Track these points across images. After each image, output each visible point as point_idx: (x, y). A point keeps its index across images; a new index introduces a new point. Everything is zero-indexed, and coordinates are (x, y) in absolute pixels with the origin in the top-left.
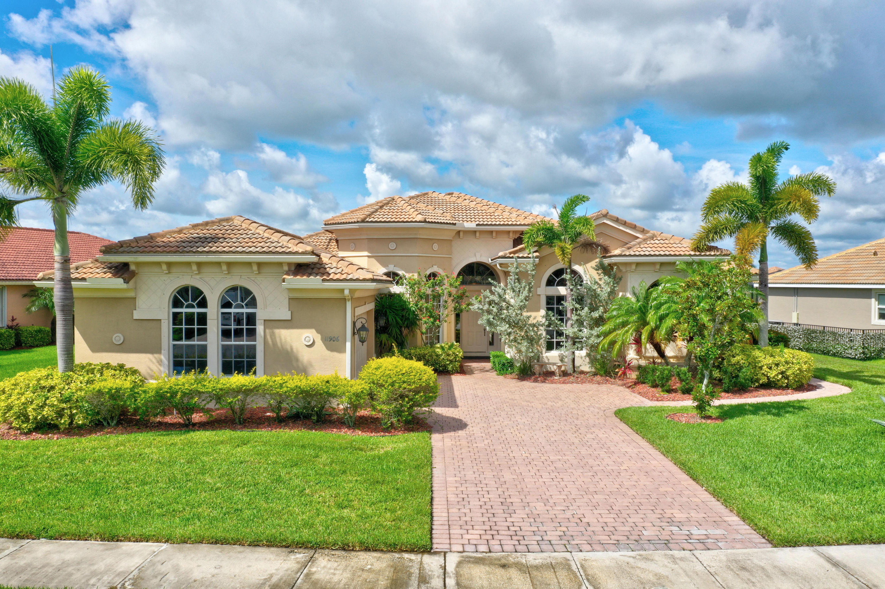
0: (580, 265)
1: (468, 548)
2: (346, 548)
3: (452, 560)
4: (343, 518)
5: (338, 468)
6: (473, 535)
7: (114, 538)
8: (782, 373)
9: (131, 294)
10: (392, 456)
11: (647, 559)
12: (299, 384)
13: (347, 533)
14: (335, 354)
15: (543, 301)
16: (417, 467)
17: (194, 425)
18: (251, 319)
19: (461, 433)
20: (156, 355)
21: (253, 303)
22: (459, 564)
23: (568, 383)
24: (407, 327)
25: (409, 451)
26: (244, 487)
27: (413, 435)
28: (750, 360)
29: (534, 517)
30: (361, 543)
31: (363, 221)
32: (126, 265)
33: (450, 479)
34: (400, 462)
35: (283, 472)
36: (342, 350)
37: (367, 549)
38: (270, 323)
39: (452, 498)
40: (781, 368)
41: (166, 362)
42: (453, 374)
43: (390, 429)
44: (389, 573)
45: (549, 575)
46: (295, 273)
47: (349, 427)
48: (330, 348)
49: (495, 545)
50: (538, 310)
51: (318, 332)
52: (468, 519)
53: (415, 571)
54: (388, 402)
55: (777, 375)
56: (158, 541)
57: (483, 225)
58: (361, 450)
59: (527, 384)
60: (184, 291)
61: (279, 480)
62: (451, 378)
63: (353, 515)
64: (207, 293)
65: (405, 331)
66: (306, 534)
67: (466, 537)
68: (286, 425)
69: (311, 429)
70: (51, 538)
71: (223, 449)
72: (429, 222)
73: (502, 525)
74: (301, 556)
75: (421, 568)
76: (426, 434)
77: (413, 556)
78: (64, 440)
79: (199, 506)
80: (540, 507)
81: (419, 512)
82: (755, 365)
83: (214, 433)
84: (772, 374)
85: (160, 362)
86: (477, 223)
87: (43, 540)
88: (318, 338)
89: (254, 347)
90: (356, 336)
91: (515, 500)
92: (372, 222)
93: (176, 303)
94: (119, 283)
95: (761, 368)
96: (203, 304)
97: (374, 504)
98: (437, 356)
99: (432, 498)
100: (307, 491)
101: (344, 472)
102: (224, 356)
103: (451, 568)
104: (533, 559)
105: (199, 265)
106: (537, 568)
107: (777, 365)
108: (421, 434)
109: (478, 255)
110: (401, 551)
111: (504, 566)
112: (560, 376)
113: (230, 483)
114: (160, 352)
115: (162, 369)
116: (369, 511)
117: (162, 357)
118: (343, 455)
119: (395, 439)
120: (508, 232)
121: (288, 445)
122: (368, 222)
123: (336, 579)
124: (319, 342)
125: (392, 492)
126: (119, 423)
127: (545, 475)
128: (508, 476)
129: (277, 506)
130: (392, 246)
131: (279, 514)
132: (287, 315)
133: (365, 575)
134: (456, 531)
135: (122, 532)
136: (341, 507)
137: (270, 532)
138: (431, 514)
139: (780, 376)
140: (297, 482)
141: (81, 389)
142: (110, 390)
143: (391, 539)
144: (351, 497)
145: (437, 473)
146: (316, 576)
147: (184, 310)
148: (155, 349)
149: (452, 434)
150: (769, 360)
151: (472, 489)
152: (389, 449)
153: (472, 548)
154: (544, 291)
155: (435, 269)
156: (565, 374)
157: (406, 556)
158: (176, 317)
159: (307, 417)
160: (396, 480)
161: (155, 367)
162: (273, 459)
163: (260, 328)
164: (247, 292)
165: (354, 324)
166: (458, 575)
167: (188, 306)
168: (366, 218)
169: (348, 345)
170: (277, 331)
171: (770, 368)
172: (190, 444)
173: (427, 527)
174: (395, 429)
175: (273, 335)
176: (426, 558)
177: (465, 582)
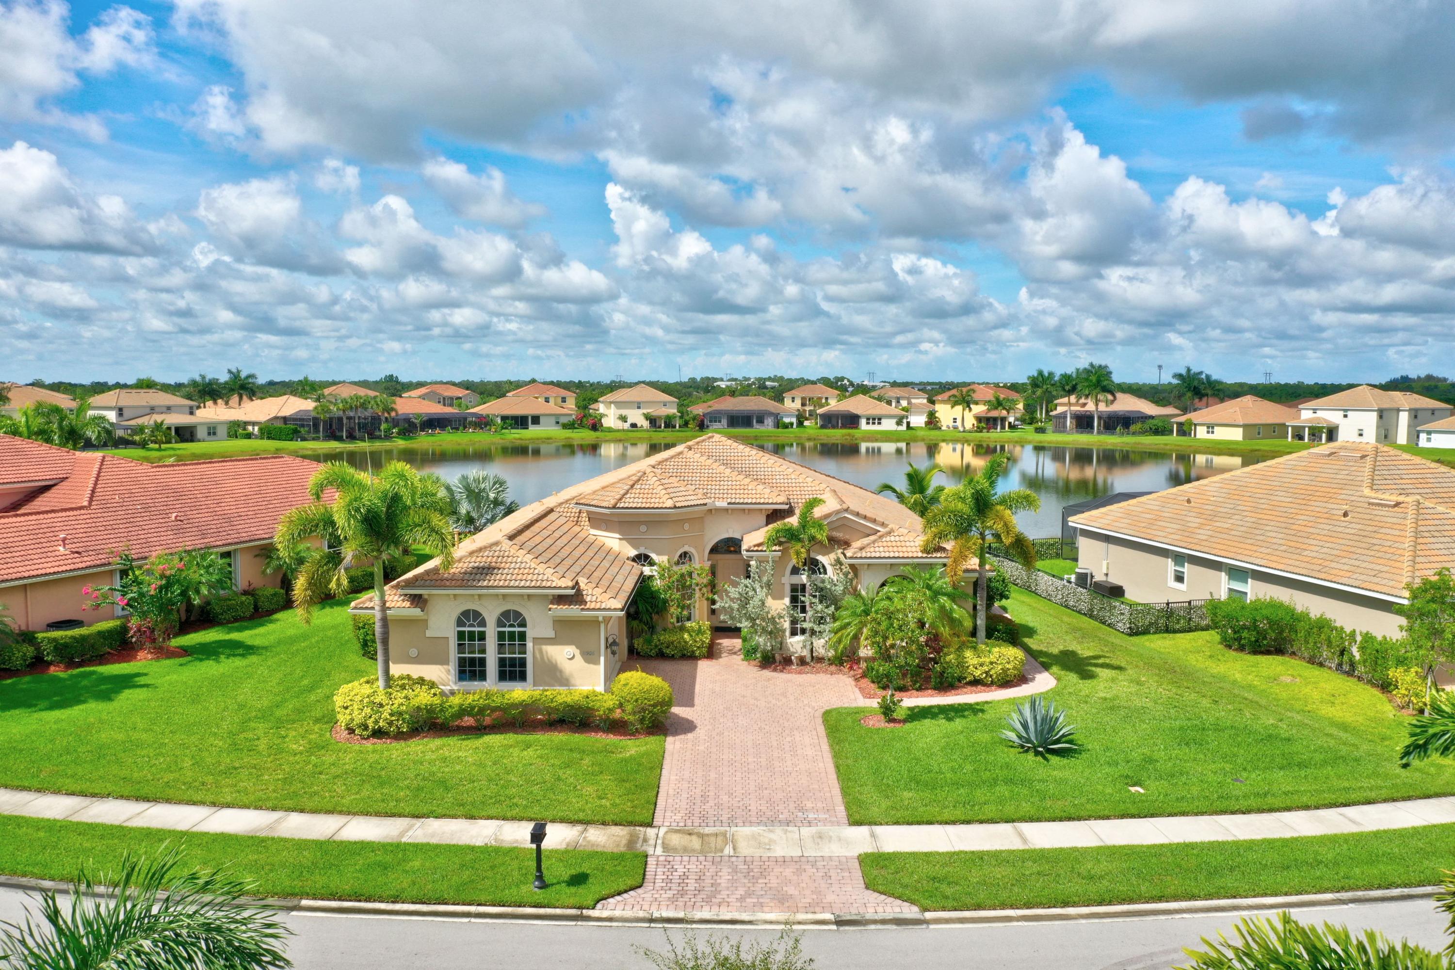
0: (824, 555)
1: (673, 824)
2: (604, 823)
3: (663, 830)
4: (602, 806)
5: (597, 769)
6: (678, 817)
7: (472, 817)
8: (986, 673)
9: (425, 617)
10: (635, 759)
11: (771, 831)
12: (565, 699)
13: (604, 815)
14: (592, 666)
15: (788, 589)
16: (651, 769)
17: (485, 728)
18: (522, 636)
19: (690, 736)
20: (446, 667)
21: (523, 624)
22: (666, 833)
23: (804, 673)
24: (657, 613)
25: (647, 754)
26: (537, 784)
27: (652, 739)
28: (960, 660)
29: (718, 805)
30: (613, 821)
31: (614, 507)
32: (420, 596)
33: (673, 778)
34: (639, 765)
35: (561, 773)
36: (597, 662)
37: (616, 824)
38: (537, 640)
39: (671, 792)
40: (986, 668)
41: (453, 672)
42: (700, 659)
43: (634, 734)
44: (628, 837)
45: (713, 839)
46: (559, 604)
47: (604, 732)
48: (588, 661)
49: (689, 823)
50: (782, 598)
51: (577, 648)
52: (677, 806)
53: (642, 836)
54: (634, 713)
55: (982, 674)
56: (497, 819)
57: (734, 503)
58: (613, 753)
59: (767, 673)
60: (466, 614)
61: (559, 779)
62: (696, 665)
63: (608, 804)
64: (485, 614)
65: (655, 617)
66: (581, 816)
67: (674, 817)
68: (556, 729)
69: (575, 732)
70: (436, 817)
71: (515, 752)
72: (679, 507)
73: (697, 810)
74: (579, 828)
75: (645, 835)
76: (662, 737)
77: (641, 829)
78: (395, 745)
79: (514, 797)
80: (725, 798)
81: (648, 802)
82: (962, 665)
83: (502, 736)
84: (977, 673)
85: (448, 671)
86: (729, 501)
87: (432, 819)
88: (577, 652)
89: (525, 659)
90: (609, 650)
91: (711, 794)
92: (623, 508)
93: (460, 623)
94: (416, 612)
95: (968, 667)
96: (483, 623)
97: (620, 796)
98: (686, 642)
99: (658, 792)
100: (578, 787)
101: (602, 772)
102: (500, 666)
103: (661, 835)
104: (707, 830)
105: (480, 596)
106: (708, 835)
107: (981, 665)
108: (658, 737)
109: (731, 531)
110: (635, 825)
111: (690, 834)
112: (797, 665)
113: (527, 781)
114: (448, 664)
115: (450, 677)
116: (617, 801)
117: (450, 668)
118: (599, 758)
119: (638, 742)
120: (761, 510)
121: (559, 748)
122: (619, 508)
123: (599, 840)
124: (578, 657)
125: (633, 787)
126: (430, 729)
127: (739, 774)
128: (713, 775)
129: (562, 798)
130: (643, 528)
131: (563, 802)
132: (552, 634)
133: (615, 838)
134: (668, 814)
135: (476, 814)
136: (600, 798)
137: (560, 814)
138: (656, 804)
139: (984, 675)
140: (572, 780)
141: (402, 704)
142: (426, 706)
143: (630, 819)
144: (607, 792)
145: (665, 772)
146: (588, 839)
147: (467, 629)
148: (444, 661)
149: (682, 737)
150: (975, 661)
151: (686, 785)
152: (633, 752)
153: (676, 824)
154: (788, 580)
155: (686, 548)
156: (802, 661)
157: (637, 828)
158: (461, 635)
159: (572, 723)
160: (635, 779)
161: (444, 675)
162: (552, 761)
163: (530, 645)
164: (518, 614)
165: (607, 639)
166: (664, 838)
167: (470, 626)
168: (616, 504)
169: (602, 659)
170: (544, 647)
171: (976, 668)
172: (488, 748)
173: (651, 812)
174: (639, 733)
175: (541, 651)
176: (649, 830)
177: (666, 842)
